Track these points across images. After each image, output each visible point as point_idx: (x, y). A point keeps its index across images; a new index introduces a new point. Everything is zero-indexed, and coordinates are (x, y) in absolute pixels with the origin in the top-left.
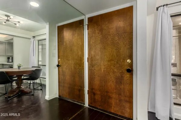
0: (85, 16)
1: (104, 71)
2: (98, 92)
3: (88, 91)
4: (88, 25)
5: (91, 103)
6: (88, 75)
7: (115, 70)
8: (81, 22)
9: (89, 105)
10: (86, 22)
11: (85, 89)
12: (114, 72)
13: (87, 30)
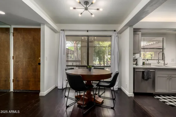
0: (10, 26)
1: (25, 65)
2: (21, 80)
3: (13, 80)
4: (13, 33)
5: (16, 88)
6: (13, 68)
7: (33, 64)
8: (8, 30)
9: (14, 90)
10: (12, 31)
11: (10, 79)
12: (32, 65)
13: (13, 37)
